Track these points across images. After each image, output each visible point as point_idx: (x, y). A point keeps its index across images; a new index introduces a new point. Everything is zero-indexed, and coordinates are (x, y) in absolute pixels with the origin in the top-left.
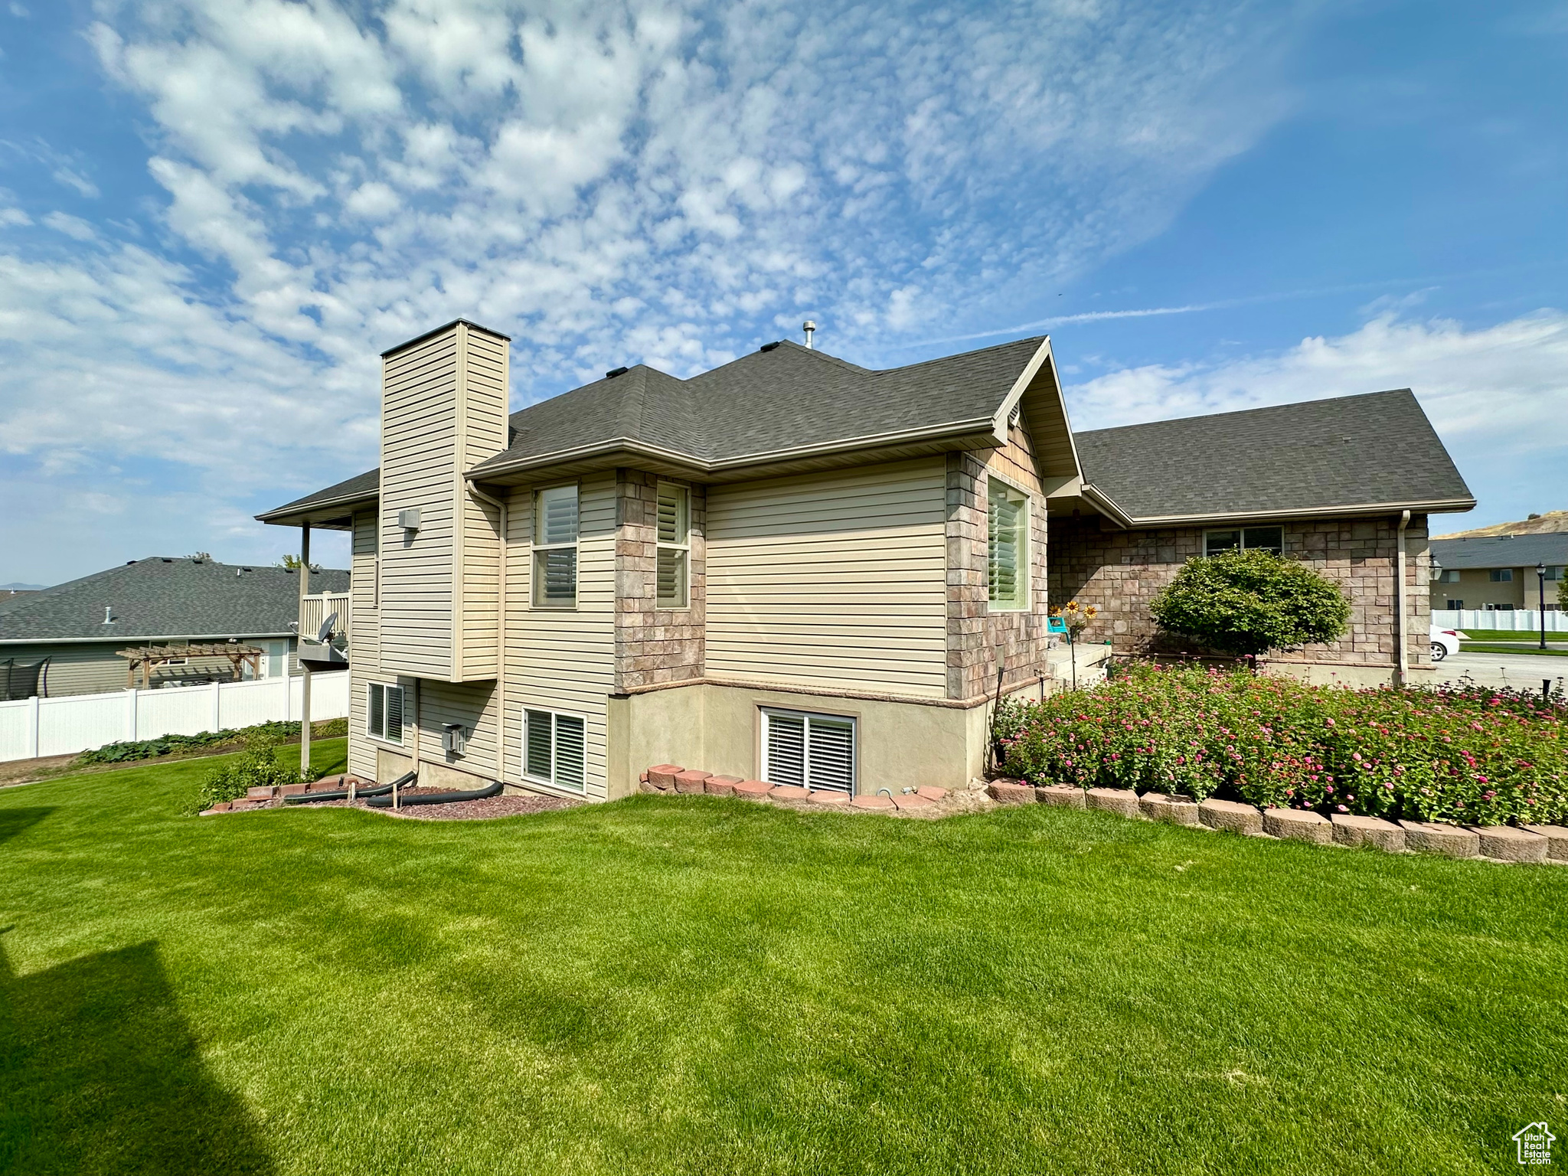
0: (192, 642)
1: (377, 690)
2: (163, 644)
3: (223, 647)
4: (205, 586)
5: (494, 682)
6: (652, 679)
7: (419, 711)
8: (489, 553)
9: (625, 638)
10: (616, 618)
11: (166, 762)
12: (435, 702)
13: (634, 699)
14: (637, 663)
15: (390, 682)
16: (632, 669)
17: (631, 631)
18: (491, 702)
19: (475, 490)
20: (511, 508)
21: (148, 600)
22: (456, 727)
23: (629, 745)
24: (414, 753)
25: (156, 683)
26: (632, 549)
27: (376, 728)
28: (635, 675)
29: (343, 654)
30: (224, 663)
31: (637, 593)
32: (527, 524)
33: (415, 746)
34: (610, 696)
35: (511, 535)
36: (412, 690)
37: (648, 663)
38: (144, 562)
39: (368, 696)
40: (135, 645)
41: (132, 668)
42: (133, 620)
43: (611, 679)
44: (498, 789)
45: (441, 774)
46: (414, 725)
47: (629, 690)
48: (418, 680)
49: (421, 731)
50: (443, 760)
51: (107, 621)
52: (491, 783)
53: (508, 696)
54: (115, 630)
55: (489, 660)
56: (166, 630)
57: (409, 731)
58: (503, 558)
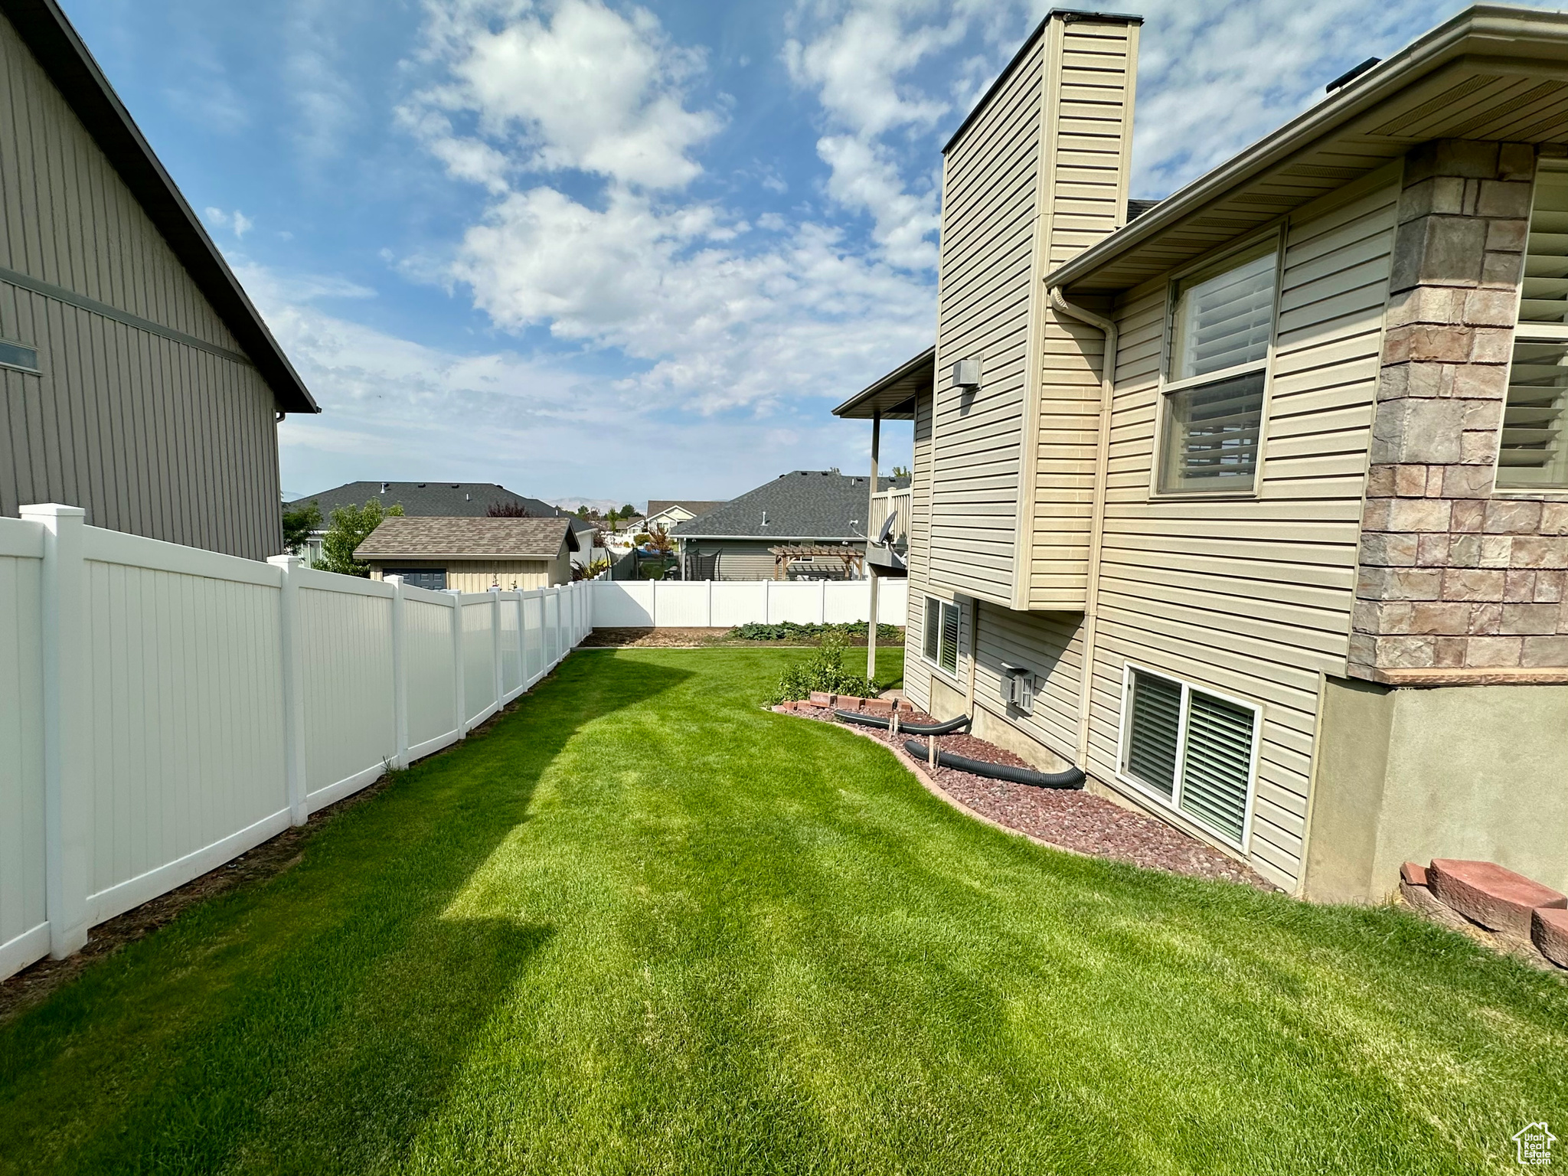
0: (817, 543)
1: (933, 604)
2: (797, 543)
3: (837, 548)
4: (829, 495)
5: (1080, 615)
6: (1459, 659)
7: (976, 639)
8: (1081, 408)
9: (1393, 556)
10: (1368, 513)
11: (781, 647)
12: (995, 631)
13: (1405, 699)
14: (1419, 616)
15: (946, 598)
16: (1405, 628)
17: (1413, 540)
18: (1073, 645)
19: (1064, 304)
20: (1125, 328)
21: (790, 507)
22: (1021, 672)
23: (1379, 796)
24: (968, 692)
25: (792, 576)
26: (1437, 345)
27: (931, 652)
28: (1413, 643)
29: (903, 560)
30: (837, 563)
31: (1441, 451)
32: (1157, 346)
33: (970, 683)
34: (1330, 678)
35: (1122, 374)
36: (969, 610)
37: (1454, 618)
38: (790, 475)
39: (924, 611)
40: (780, 543)
41: (777, 562)
42: (780, 523)
43: (1341, 644)
44: (1075, 780)
45: (1000, 729)
46: (970, 656)
47: (1393, 675)
48: (977, 602)
49: (978, 666)
50: (1002, 711)
51: (763, 524)
52: (1065, 768)
53: (1101, 640)
54: (769, 531)
55: (1074, 580)
56: (800, 532)
57: (965, 662)
58: (1106, 415)
